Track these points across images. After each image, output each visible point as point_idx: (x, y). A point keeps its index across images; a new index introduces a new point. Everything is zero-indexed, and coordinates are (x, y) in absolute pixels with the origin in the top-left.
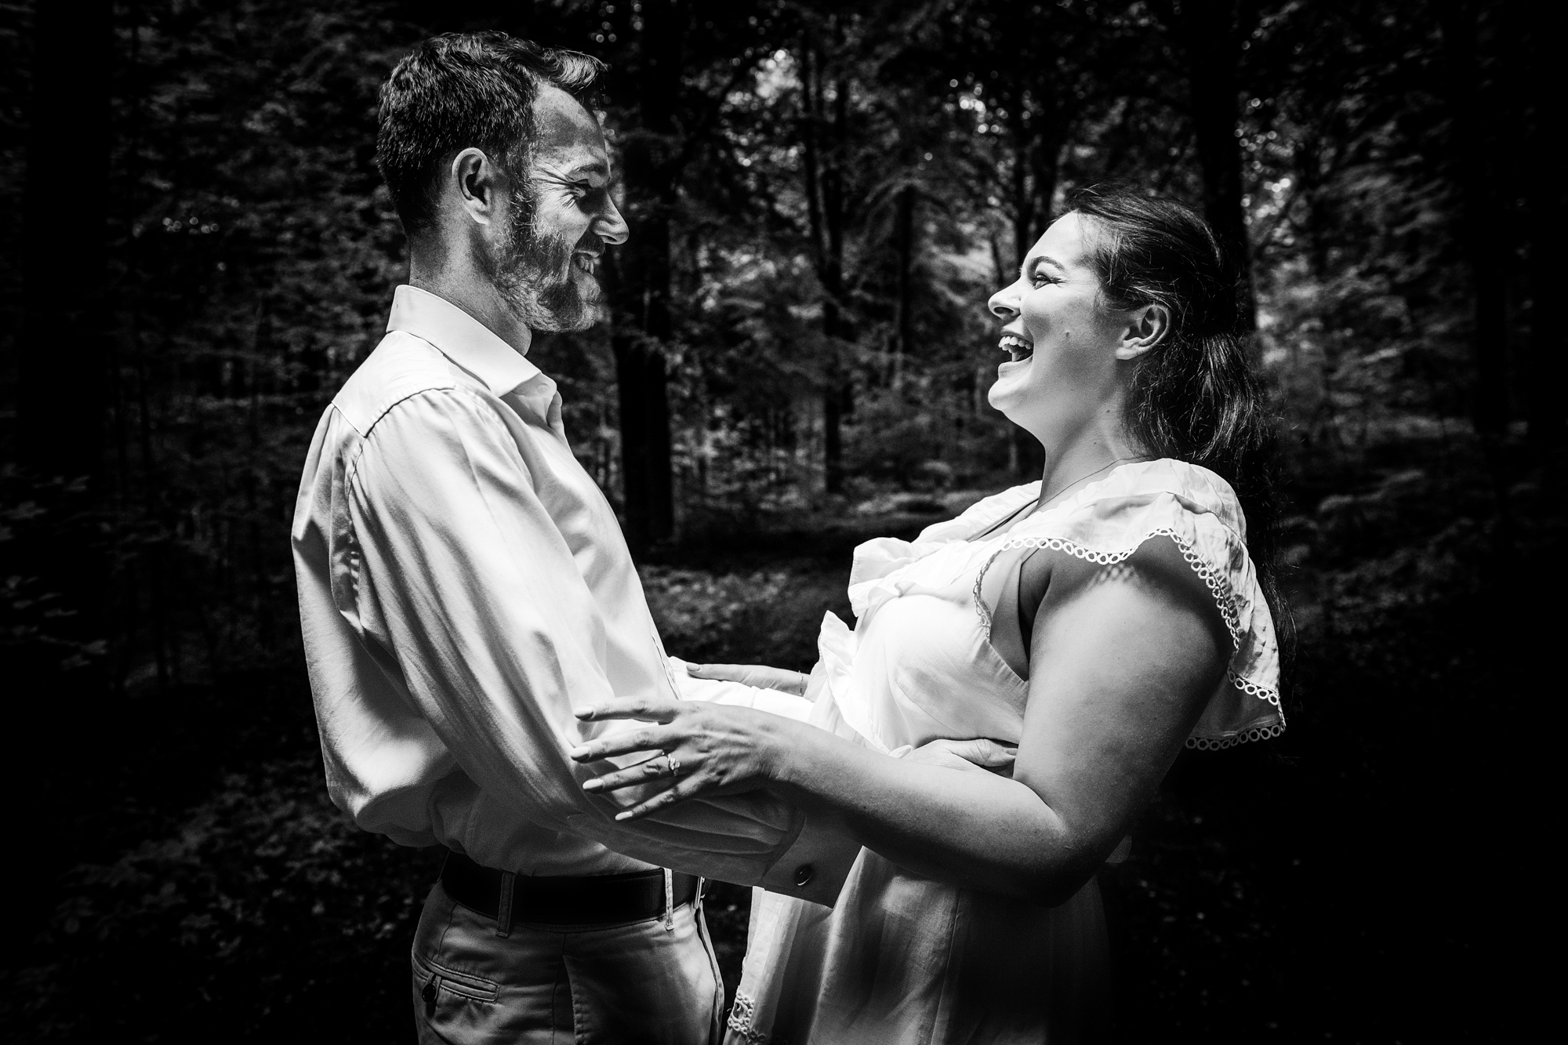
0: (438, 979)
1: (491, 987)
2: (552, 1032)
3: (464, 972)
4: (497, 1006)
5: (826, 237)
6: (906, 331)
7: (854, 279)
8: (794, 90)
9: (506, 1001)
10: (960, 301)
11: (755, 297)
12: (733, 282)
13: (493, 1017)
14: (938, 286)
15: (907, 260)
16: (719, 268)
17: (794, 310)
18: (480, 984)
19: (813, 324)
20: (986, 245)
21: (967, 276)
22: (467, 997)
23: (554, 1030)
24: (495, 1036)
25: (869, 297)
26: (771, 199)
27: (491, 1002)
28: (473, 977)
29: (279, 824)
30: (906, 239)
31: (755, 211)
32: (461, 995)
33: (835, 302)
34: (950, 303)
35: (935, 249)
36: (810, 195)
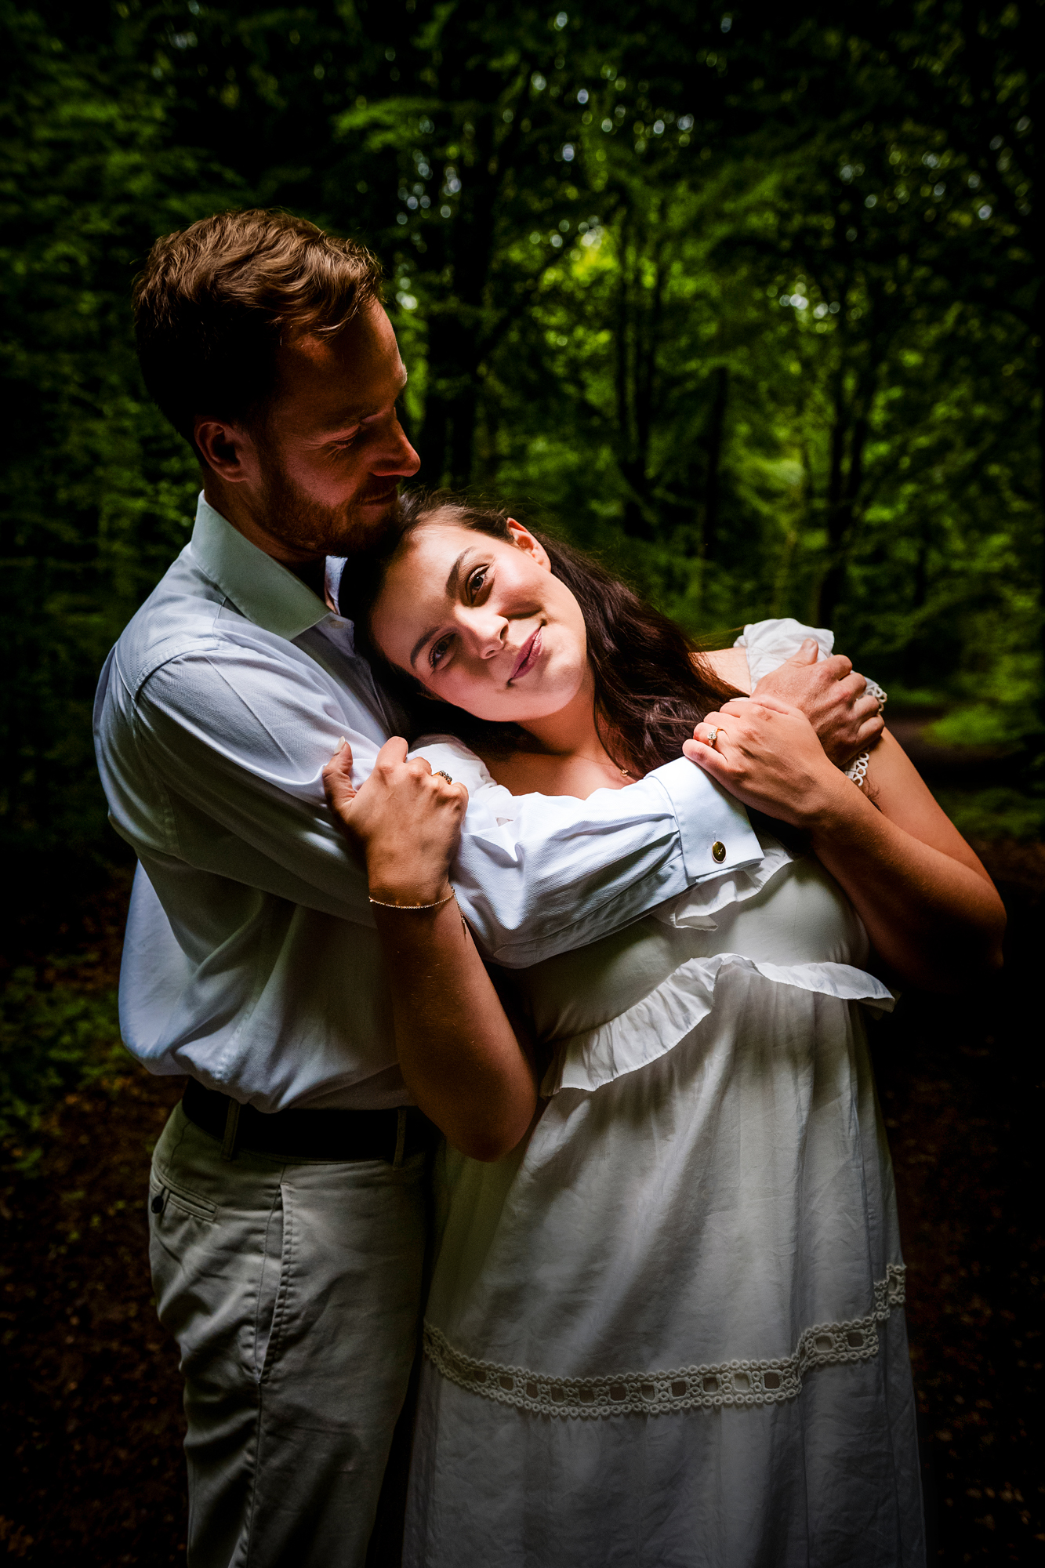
0: (167, 1192)
1: (211, 1207)
2: (263, 1258)
3: (189, 1189)
4: (216, 1226)
5: (633, 430)
6: (709, 537)
7: (659, 477)
8: (609, 272)
9: (222, 1222)
10: (765, 508)
11: (552, 489)
12: (533, 470)
13: (210, 1236)
14: (744, 492)
15: (715, 460)
16: (519, 455)
17: (595, 505)
18: (202, 1203)
19: (612, 521)
20: (797, 453)
21: (776, 485)
22: (190, 1214)
23: (266, 1256)
24: (211, 1255)
25: (671, 498)
26: (582, 386)
27: (210, 1222)
28: (196, 1195)
29: (70, 1024)
30: (714, 439)
31: (563, 398)
32: (185, 1211)
33: (639, 500)
34: (756, 513)
35: (742, 451)
36: (620, 385)
